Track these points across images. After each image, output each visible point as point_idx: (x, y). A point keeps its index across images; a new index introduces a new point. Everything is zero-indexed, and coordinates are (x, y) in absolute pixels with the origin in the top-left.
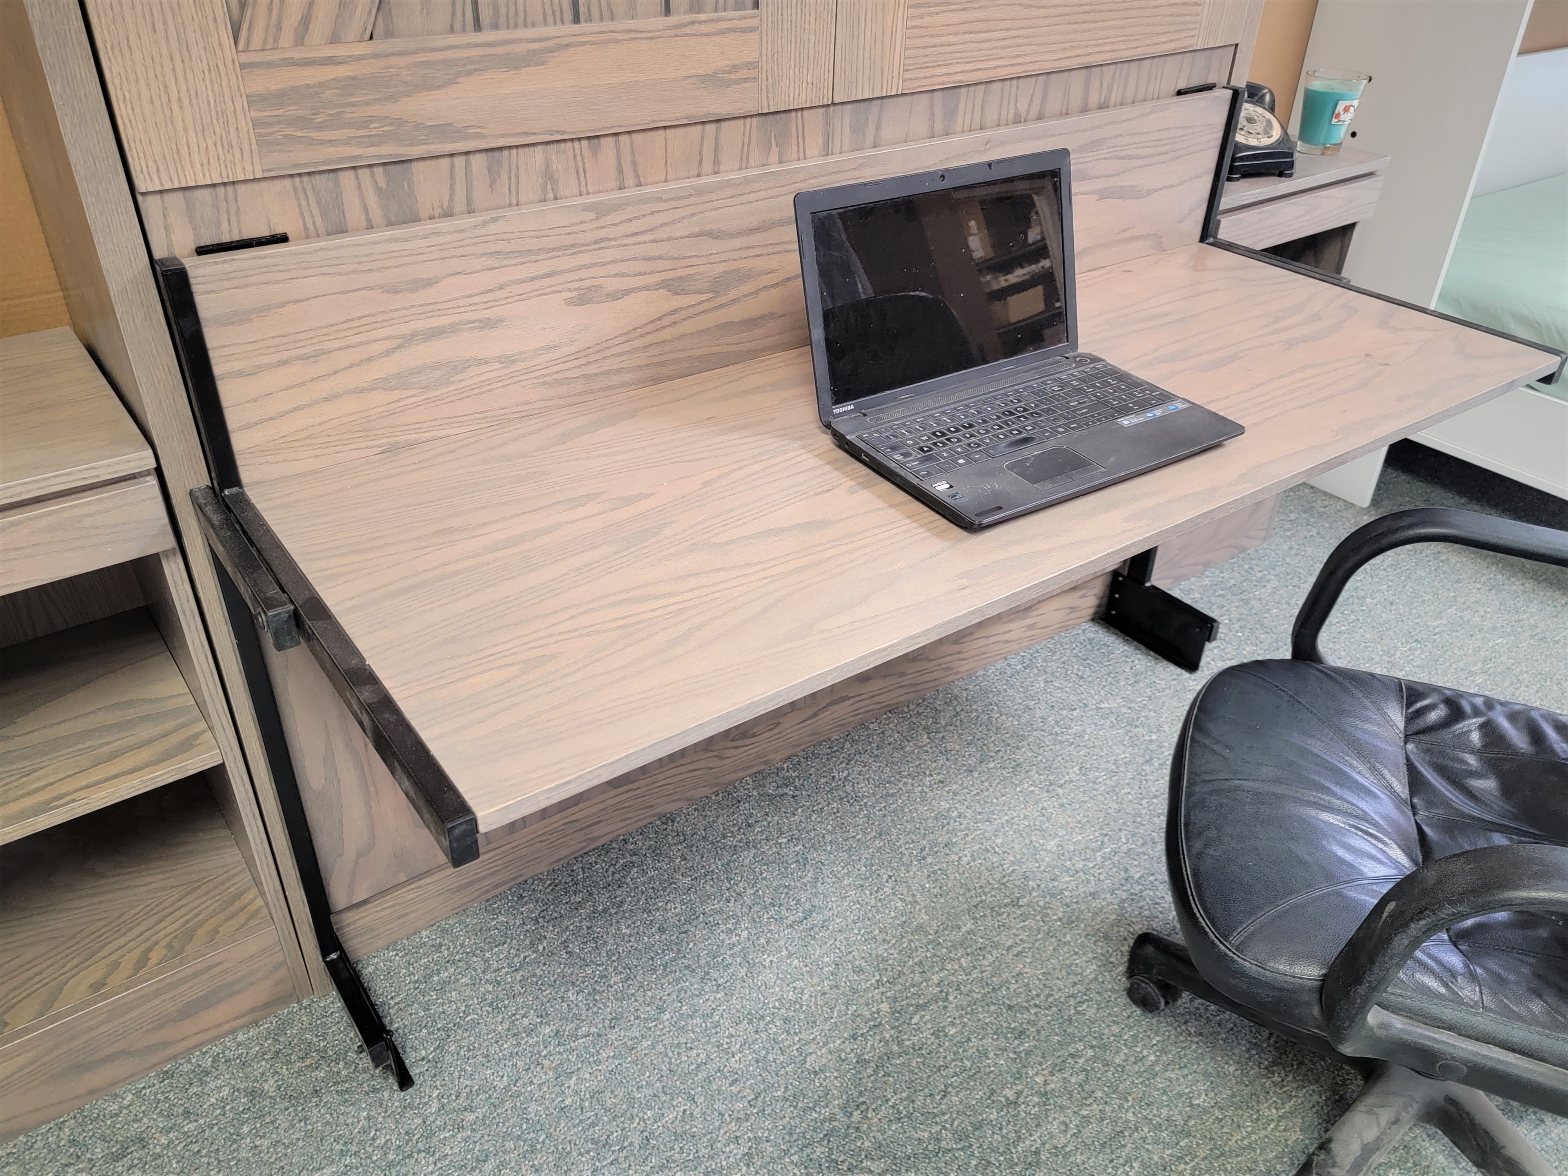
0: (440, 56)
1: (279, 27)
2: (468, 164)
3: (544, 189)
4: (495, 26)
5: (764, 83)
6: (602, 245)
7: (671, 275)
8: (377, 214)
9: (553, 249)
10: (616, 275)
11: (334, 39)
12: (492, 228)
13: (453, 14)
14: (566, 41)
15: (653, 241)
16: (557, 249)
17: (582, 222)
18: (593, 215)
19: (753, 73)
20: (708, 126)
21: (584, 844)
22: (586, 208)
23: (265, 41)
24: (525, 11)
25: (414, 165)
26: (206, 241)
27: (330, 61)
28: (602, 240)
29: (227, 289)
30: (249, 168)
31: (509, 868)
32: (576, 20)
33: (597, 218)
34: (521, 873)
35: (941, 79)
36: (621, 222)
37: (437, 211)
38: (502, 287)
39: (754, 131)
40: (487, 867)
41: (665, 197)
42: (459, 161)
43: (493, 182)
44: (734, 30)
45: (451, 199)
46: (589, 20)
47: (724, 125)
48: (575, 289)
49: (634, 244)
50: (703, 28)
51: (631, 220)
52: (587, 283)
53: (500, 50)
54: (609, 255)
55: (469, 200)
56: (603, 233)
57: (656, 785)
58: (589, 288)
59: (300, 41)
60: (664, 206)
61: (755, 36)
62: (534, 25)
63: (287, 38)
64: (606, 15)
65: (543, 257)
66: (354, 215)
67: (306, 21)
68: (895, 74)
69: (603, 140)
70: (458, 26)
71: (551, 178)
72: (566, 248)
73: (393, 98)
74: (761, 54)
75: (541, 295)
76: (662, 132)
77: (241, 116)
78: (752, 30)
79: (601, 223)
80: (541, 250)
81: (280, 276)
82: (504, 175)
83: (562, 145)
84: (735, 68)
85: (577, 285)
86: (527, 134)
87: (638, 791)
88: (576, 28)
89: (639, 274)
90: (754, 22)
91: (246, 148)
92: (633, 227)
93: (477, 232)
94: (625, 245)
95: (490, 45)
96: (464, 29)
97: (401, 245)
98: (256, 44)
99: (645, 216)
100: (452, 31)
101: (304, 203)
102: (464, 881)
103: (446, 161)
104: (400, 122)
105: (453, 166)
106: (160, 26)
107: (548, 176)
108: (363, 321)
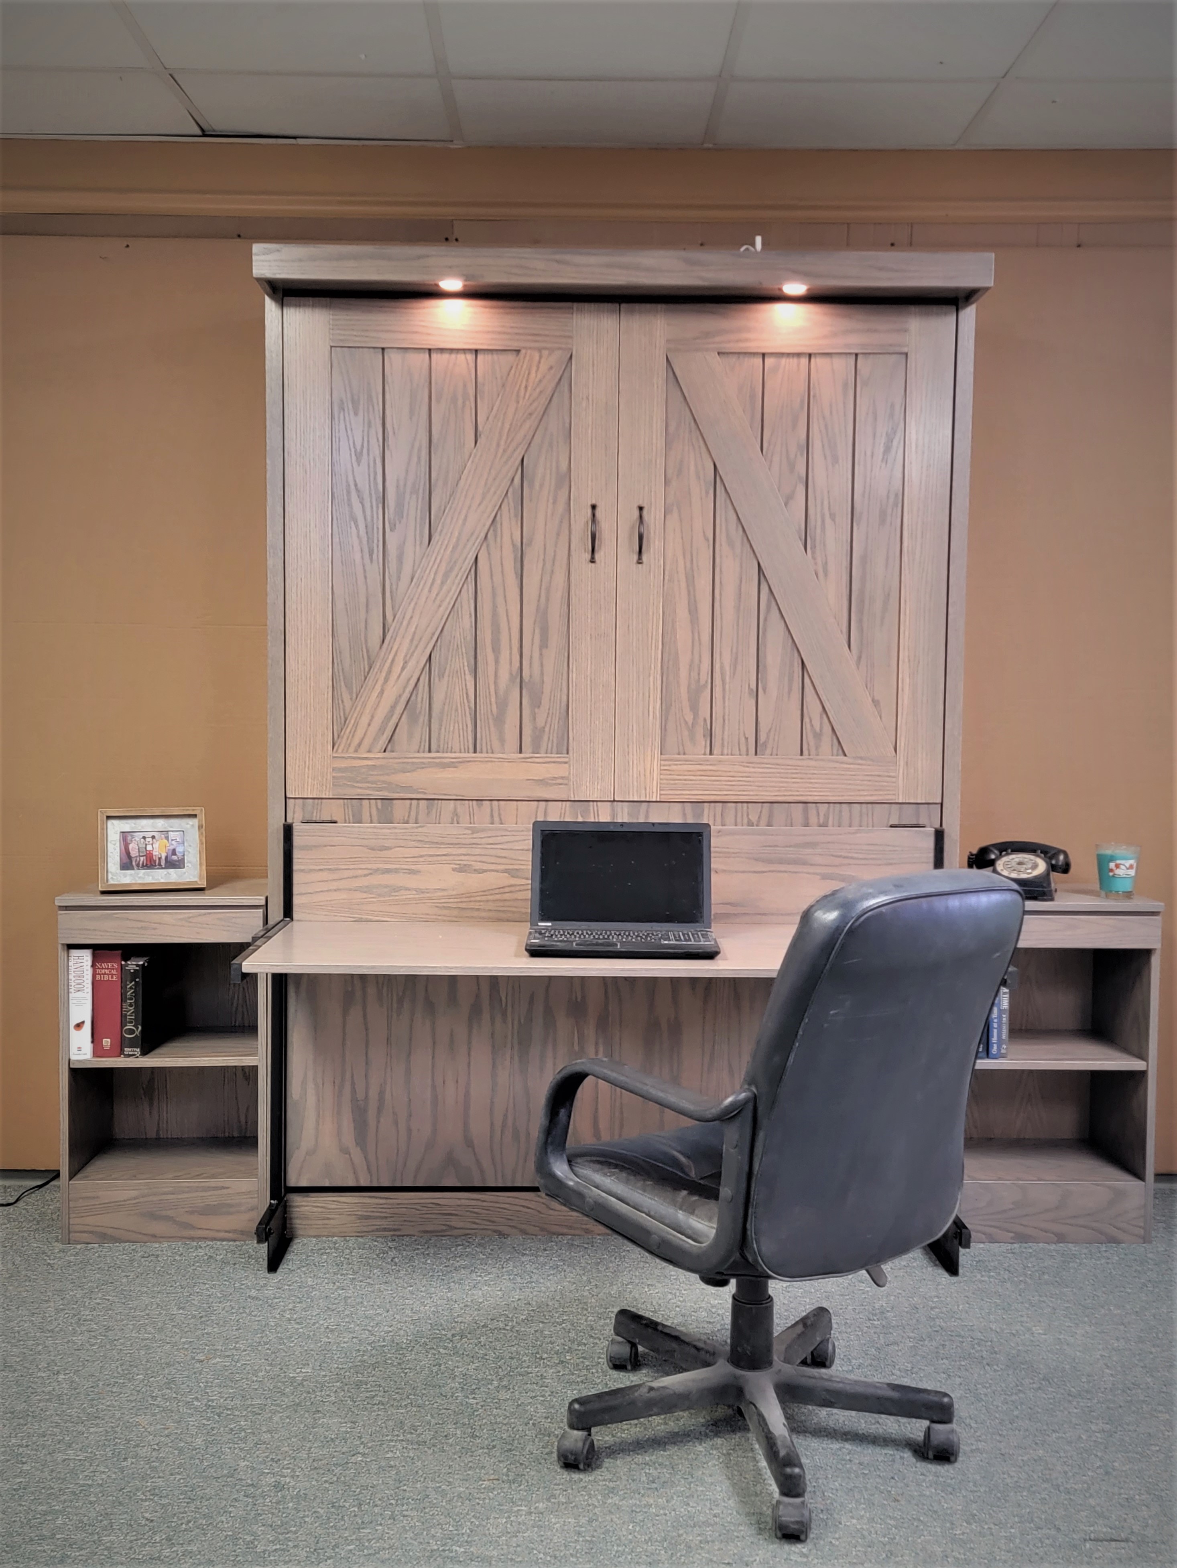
0: (410, 760)
1: (349, 745)
2: (418, 804)
3: (453, 819)
4: (438, 752)
5: (572, 786)
6: (474, 846)
7: (511, 867)
8: (375, 818)
9: (449, 844)
10: (480, 862)
11: (369, 751)
12: (420, 830)
13: (420, 746)
14: (468, 760)
16: (452, 844)
17: (464, 834)
18: (470, 832)
19: (566, 782)
20: (541, 803)
21: (444, 1228)
22: (467, 828)
23: (343, 750)
24: (452, 747)
25: (395, 801)
26: (308, 818)
27: (366, 758)
28: (474, 844)
30: (327, 793)
31: (393, 1219)
32: (475, 752)
33: (473, 833)
34: (400, 1227)
35: (687, 797)
37: (402, 821)
38: (421, 856)
39: (568, 809)
40: (380, 1210)
41: (510, 829)
42: (414, 802)
43: (428, 813)
44: (554, 762)
45: (409, 816)
46: (481, 752)
47: (550, 803)
48: (457, 864)
50: (537, 760)
52: (465, 863)
53: (437, 761)
54: (477, 851)
55: (417, 819)
56: (474, 841)
57: (497, 1205)
58: (465, 865)
59: (356, 751)
60: (508, 833)
61: (566, 765)
62: (455, 752)
63: (352, 749)
64: (489, 751)
65: (443, 846)
66: (366, 816)
67: (359, 745)
68: (655, 790)
69: (484, 802)
70: (421, 750)
71: (457, 815)
72: (456, 844)
73: (388, 774)
74: (570, 774)
75: (440, 864)
76: (515, 802)
77: (329, 774)
78: (566, 763)
79: (474, 836)
80: (442, 843)
81: (327, 834)
82: (434, 811)
83: (463, 802)
84: (555, 778)
85: (459, 862)
86: (445, 795)
87: (485, 1204)
88: (474, 755)
89: (493, 863)
90: (566, 760)
91: (328, 786)
92: (491, 841)
93: (413, 831)
94: (486, 848)
95: (433, 758)
96: (424, 752)
97: (379, 831)
98: (340, 750)
100: (418, 752)
101: (346, 810)
102: (365, 1214)
103: (408, 802)
104: (390, 783)
105: (411, 804)
106: (308, 742)
107: (455, 813)
108: (357, 859)
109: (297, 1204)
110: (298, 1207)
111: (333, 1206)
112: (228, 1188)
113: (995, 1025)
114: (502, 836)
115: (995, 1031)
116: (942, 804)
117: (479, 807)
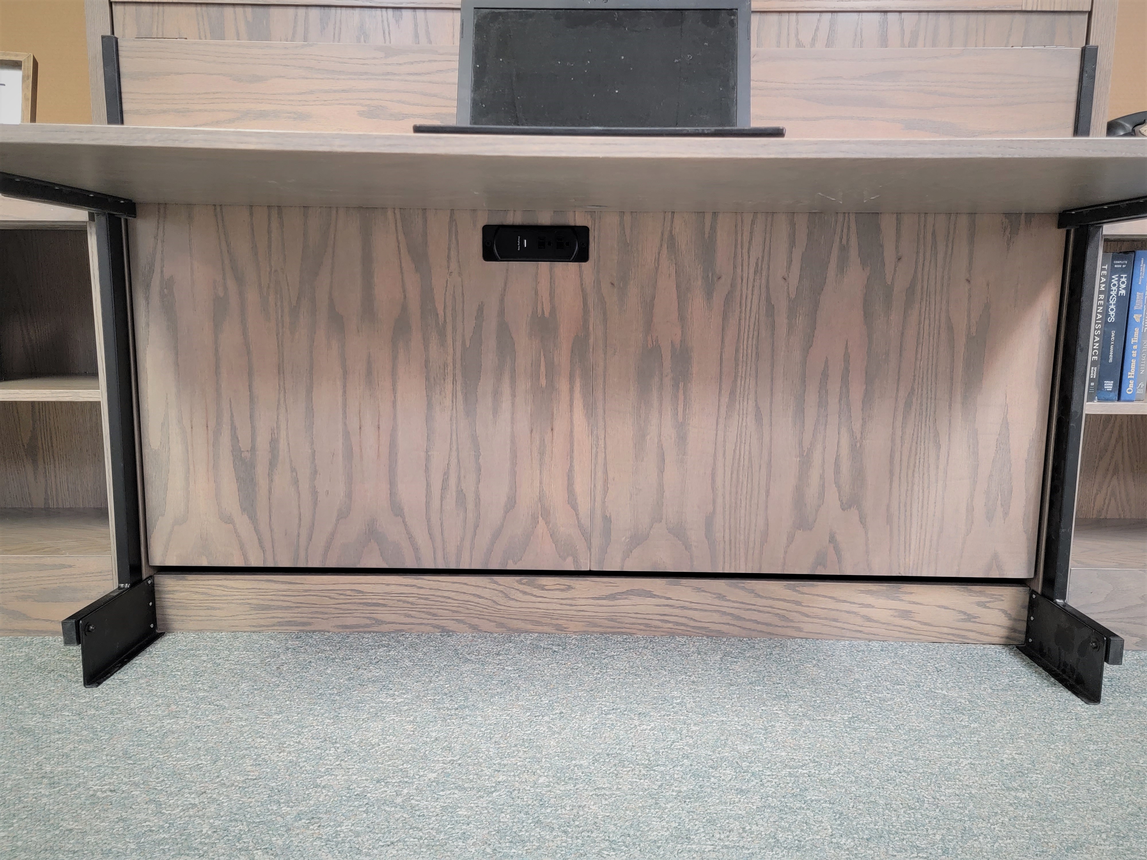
2: (307, 13)
3: (358, 37)
6: (389, 77)
8: (244, 34)
9: (351, 73)
10: (398, 101)
12: (310, 51)
15: (430, 82)
16: (355, 74)
17: (374, 58)
18: (382, 55)
21: (368, 622)
22: (377, 49)
25: (272, 9)
28: (388, 74)
29: (138, 57)
31: (300, 610)
33: (386, 58)
34: (311, 620)
36: (405, 63)
37: (283, 38)
38: (311, 92)
40: (282, 598)
42: (301, 10)
43: (323, 28)
45: (294, 31)
48: (366, 105)
49: (414, 81)
51: (412, 63)
52: (376, 103)
54: (394, 85)
55: (305, 35)
56: (390, 69)
57: (439, 593)
58: (377, 107)
65: (343, 77)
66: (230, 31)
69: (404, 11)
71: (364, 29)
72: (360, 74)
75: (340, 104)
79: (389, 61)
80: (343, 72)
82: (331, 26)
83: (374, 10)
85: (368, 102)
87: (422, 591)
89: (417, 105)
92: (413, 68)
93: (300, 52)
94: (406, 81)
97: (249, 50)
99: (424, 62)
101: (201, 23)
102: (262, 602)
103: (293, 10)
105: (296, 13)
107: (362, 31)
109: (169, 589)
110: (169, 592)
111: (219, 592)
112: (70, 566)
113: (1134, 354)
114: (430, 61)
115: (1134, 362)
116: (1090, 13)
117: (397, 21)
